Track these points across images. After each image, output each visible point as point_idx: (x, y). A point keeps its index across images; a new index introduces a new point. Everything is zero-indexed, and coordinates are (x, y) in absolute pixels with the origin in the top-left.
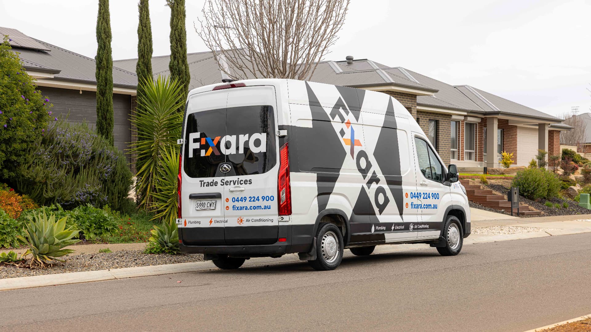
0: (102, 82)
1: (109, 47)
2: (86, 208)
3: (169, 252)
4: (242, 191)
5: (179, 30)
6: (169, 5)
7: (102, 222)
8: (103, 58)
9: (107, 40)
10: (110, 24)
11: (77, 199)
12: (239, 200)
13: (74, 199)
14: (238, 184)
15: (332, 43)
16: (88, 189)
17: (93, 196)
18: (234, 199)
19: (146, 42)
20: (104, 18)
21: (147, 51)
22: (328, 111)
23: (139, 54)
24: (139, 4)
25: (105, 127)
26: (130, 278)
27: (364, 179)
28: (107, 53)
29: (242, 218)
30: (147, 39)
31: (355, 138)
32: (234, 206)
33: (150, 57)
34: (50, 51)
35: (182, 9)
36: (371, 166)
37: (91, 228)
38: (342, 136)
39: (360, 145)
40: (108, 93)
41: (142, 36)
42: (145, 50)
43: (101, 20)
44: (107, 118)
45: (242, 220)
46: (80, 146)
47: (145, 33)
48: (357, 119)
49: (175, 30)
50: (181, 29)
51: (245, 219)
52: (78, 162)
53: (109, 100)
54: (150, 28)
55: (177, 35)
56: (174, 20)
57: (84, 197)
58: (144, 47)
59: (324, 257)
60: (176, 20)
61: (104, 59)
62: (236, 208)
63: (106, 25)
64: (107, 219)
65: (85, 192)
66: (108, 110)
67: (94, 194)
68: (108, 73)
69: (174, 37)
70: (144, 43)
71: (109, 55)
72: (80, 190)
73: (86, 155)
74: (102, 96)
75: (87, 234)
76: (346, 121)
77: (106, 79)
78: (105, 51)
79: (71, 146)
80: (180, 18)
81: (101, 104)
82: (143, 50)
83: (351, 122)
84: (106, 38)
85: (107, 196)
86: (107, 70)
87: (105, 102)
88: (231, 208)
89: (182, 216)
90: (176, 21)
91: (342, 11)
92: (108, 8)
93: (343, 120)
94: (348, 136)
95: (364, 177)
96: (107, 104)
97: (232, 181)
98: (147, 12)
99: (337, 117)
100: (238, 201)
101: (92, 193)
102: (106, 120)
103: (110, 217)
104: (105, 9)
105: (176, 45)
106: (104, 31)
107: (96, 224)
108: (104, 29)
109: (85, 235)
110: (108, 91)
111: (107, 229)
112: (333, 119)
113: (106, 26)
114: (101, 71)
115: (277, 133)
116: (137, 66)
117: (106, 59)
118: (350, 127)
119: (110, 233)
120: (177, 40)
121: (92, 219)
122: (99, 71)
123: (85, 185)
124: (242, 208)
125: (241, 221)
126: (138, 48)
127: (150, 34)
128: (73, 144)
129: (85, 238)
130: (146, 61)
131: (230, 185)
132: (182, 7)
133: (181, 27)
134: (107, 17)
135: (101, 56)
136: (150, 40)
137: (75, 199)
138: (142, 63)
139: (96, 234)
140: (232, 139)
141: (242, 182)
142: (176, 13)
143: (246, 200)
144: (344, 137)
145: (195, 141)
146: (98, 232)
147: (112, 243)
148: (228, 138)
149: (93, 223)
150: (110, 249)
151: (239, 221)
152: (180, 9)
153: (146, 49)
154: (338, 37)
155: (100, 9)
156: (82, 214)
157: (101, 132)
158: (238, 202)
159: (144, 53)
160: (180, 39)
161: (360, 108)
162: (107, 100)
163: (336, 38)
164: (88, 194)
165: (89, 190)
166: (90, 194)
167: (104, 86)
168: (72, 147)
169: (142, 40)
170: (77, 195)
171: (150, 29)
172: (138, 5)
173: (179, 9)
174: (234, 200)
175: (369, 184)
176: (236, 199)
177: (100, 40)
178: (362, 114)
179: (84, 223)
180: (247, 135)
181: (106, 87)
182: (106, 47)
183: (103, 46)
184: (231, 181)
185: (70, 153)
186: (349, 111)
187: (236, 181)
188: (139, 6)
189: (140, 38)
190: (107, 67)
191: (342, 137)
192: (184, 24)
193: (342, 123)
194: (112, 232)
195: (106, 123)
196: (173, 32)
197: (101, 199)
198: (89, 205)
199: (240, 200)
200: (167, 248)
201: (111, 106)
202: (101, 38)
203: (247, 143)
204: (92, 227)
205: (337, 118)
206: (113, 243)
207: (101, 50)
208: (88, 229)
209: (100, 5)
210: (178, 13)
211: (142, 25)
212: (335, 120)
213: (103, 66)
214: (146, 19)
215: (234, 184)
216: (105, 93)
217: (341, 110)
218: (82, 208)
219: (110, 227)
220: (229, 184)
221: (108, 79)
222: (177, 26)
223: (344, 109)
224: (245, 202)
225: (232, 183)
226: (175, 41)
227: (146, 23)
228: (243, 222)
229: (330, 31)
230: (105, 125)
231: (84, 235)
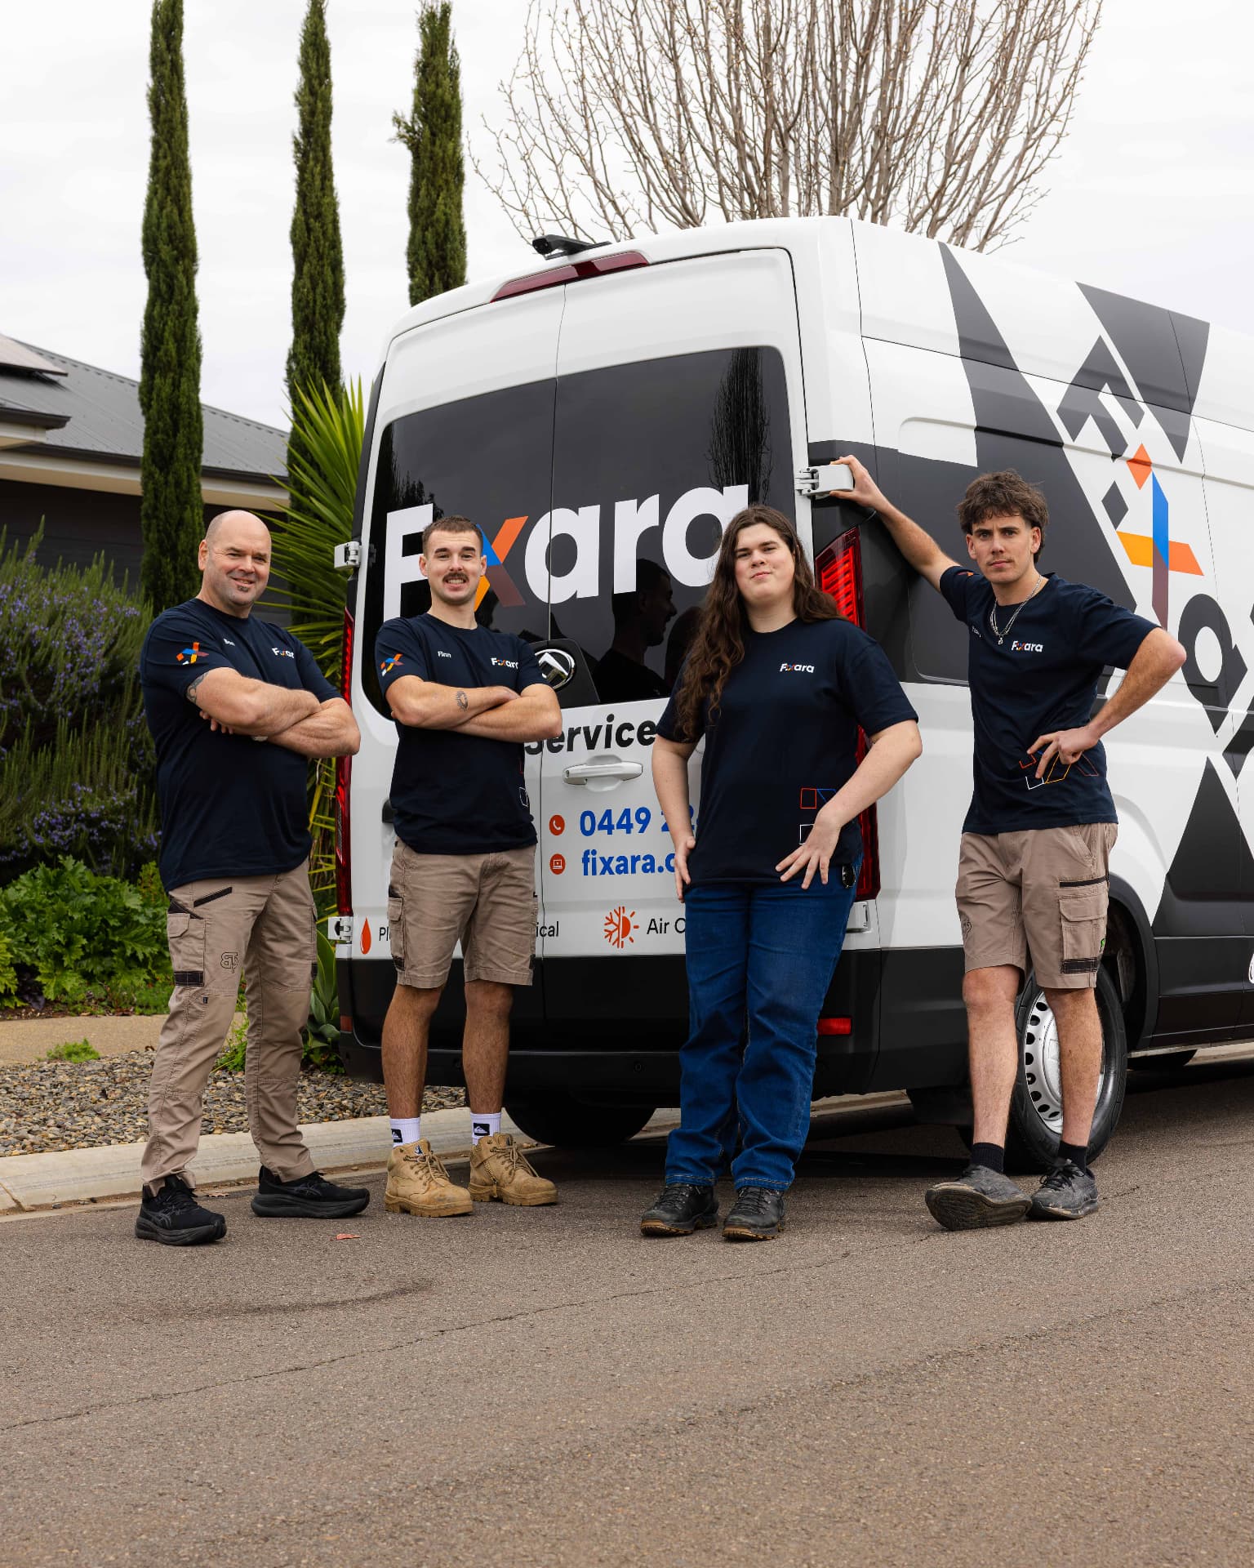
0: (159, 420)
1: (186, 290)
2: (59, 875)
3: (328, 1063)
4: (627, 778)
5: (440, 227)
6: (401, 137)
7: (114, 928)
8: (164, 330)
9: (180, 268)
10: (190, 210)
11: (39, 840)
12: (615, 822)
13: (26, 843)
14: (608, 745)
15: (1019, 217)
16: (82, 802)
17: (102, 831)
18: (588, 818)
19: (321, 273)
20: (168, 189)
21: (325, 306)
22: (1051, 395)
23: (295, 315)
24: (298, 136)
25: (172, 582)
26: (93, 1200)
27: (1216, 729)
28: (181, 315)
29: (627, 914)
30: (326, 262)
31: (1173, 536)
32: (587, 853)
33: (333, 326)
34: (66, 375)
35: (450, 152)
36: (1245, 670)
37: (70, 952)
38: (1116, 522)
39: (1193, 568)
40: (181, 456)
41: (306, 252)
42: (315, 301)
43: (159, 195)
44: (180, 548)
45: (626, 922)
46: (60, 643)
47: (317, 240)
48: (1179, 444)
49: (425, 229)
50: (447, 223)
51: (641, 920)
52: (51, 705)
53: (185, 483)
54: (335, 222)
55: (431, 246)
56: (423, 192)
57: (68, 833)
58: (314, 289)
59: (1037, 1105)
60: (428, 190)
61: (166, 334)
62: (600, 866)
63: (176, 211)
64: (136, 918)
65: (71, 815)
66: (181, 522)
67: (105, 824)
68: (184, 386)
69: (422, 253)
70: (311, 277)
71: (186, 321)
72: (51, 808)
73: (83, 678)
74: (161, 470)
75: (49, 976)
76: (1129, 453)
77: (175, 408)
78: (174, 307)
79: (29, 642)
80: (441, 182)
81: (156, 497)
82: (308, 302)
83: (1153, 461)
84: (177, 260)
85: (157, 830)
86: (181, 375)
87: (170, 492)
88: (574, 864)
89: (355, 904)
90: (428, 194)
91: (1061, 77)
92: (185, 151)
93: (1117, 445)
94: (1138, 522)
95: (1217, 720)
96: (177, 498)
97: (578, 731)
98: (323, 166)
99: (1090, 426)
100: (610, 829)
101: (100, 819)
102: (174, 558)
103: (149, 912)
104: (172, 155)
105: (427, 282)
106: (169, 235)
107: (90, 938)
108: (170, 227)
109: (44, 981)
110: (180, 452)
111: (134, 955)
112: (1074, 436)
113: (176, 217)
114: (157, 381)
115: (801, 484)
116: (288, 362)
117: (174, 335)
118: (1149, 482)
119: (149, 973)
120: (430, 263)
121: (76, 916)
122: (152, 378)
123: (73, 788)
124: (625, 866)
125: (626, 927)
126: (294, 294)
127: (335, 244)
128: (33, 636)
129: (41, 994)
130: (322, 342)
131: (570, 748)
132: (451, 145)
133: (445, 214)
134: (181, 186)
135: (156, 325)
136: (336, 266)
137: (31, 843)
138: (305, 348)
139: (89, 977)
140: (581, 524)
141: (626, 735)
142: (426, 163)
143: (645, 823)
144: (1126, 525)
145: (413, 544)
146: (99, 969)
147: (148, 1011)
148: (561, 521)
149: (79, 933)
150: (95, 1046)
151: (611, 927)
152: (444, 152)
153: (319, 300)
154: (1042, 191)
155: (156, 157)
156: (40, 896)
157: (156, 597)
158: (610, 833)
159: (314, 313)
160: (444, 258)
161: (1191, 400)
162: (178, 484)
163: (1034, 196)
164: (82, 821)
165: (88, 805)
166: (91, 822)
167: (168, 435)
168: (29, 647)
169: (306, 268)
170: (40, 826)
171: (336, 229)
172: (291, 140)
173: (437, 149)
174: (588, 826)
175: (1236, 757)
176: (598, 821)
177: (154, 268)
178: (1199, 427)
179: (42, 932)
180: (653, 502)
181: (175, 436)
182: (177, 292)
183: (164, 288)
184: (573, 733)
185: (21, 668)
186: (1144, 406)
187: (598, 728)
188: (297, 144)
189: (300, 258)
190: (181, 365)
191: (1116, 527)
192: (459, 206)
193: (1114, 457)
194: (155, 967)
195: (175, 568)
196: (419, 234)
197: (136, 842)
198: (69, 862)
199: (620, 826)
200: (317, 1044)
201: (192, 507)
202: (157, 259)
203: (651, 540)
204: (72, 947)
205: (1091, 434)
206: (153, 1011)
207: (158, 304)
208: (58, 959)
209: (156, 143)
210: (436, 165)
211: (305, 212)
212: (1079, 441)
213: (164, 359)
214: (322, 189)
215: (591, 744)
216: (171, 457)
217: (1107, 399)
218: (45, 873)
219: (148, 951)
220: (565, 744)
221: (184, 407)
222: (433, 213)
223: (1122, 392)
224: (642, 831)
225: (580, 739)
226: (425, 265)
227: (319, 205)
228: (632, 933)
229: (1013, 165)
230: (172, 573)
231: (38, 979)
